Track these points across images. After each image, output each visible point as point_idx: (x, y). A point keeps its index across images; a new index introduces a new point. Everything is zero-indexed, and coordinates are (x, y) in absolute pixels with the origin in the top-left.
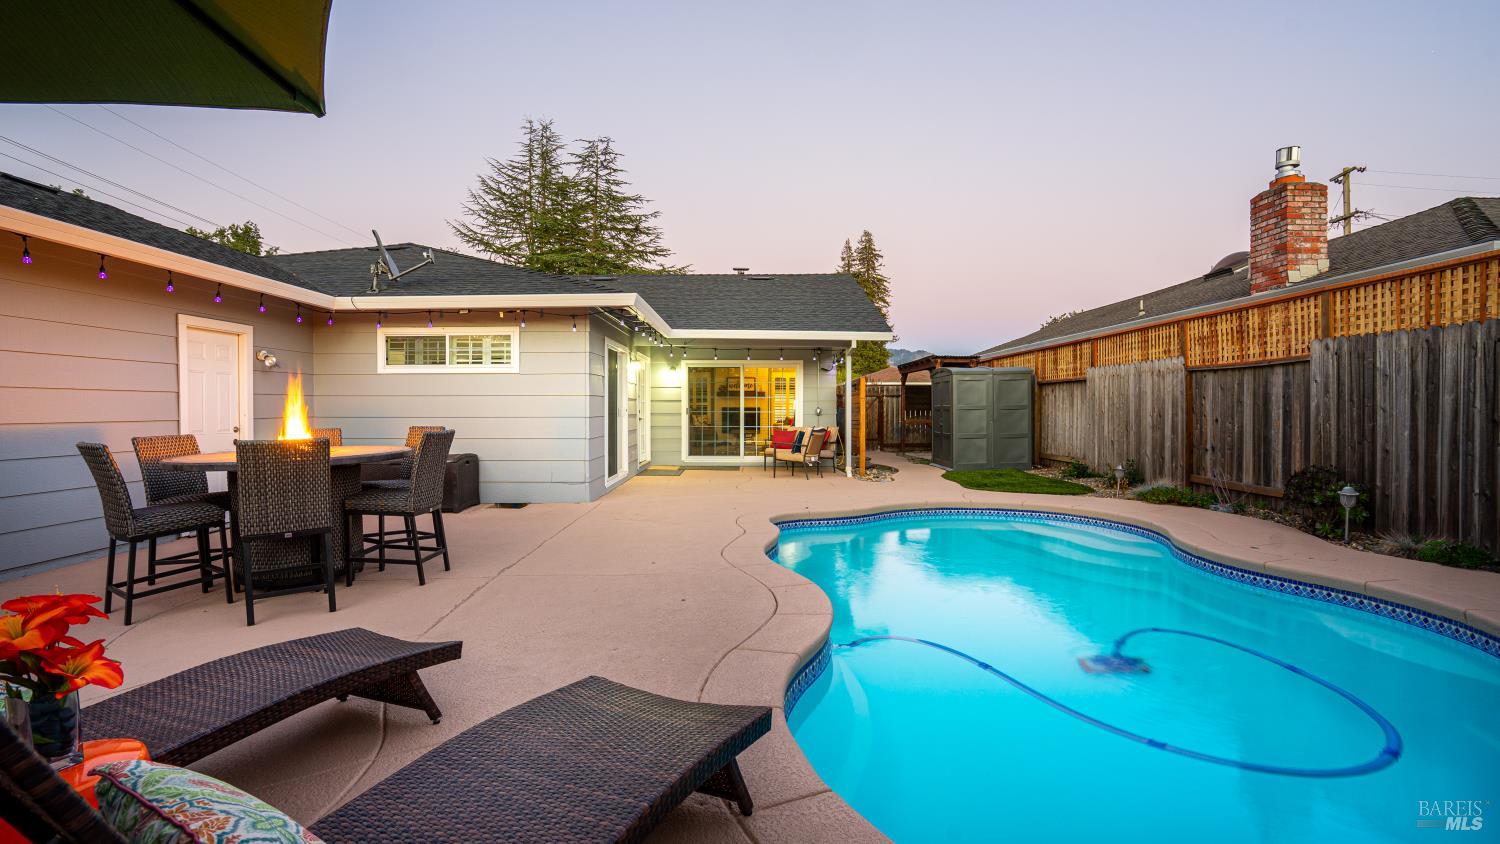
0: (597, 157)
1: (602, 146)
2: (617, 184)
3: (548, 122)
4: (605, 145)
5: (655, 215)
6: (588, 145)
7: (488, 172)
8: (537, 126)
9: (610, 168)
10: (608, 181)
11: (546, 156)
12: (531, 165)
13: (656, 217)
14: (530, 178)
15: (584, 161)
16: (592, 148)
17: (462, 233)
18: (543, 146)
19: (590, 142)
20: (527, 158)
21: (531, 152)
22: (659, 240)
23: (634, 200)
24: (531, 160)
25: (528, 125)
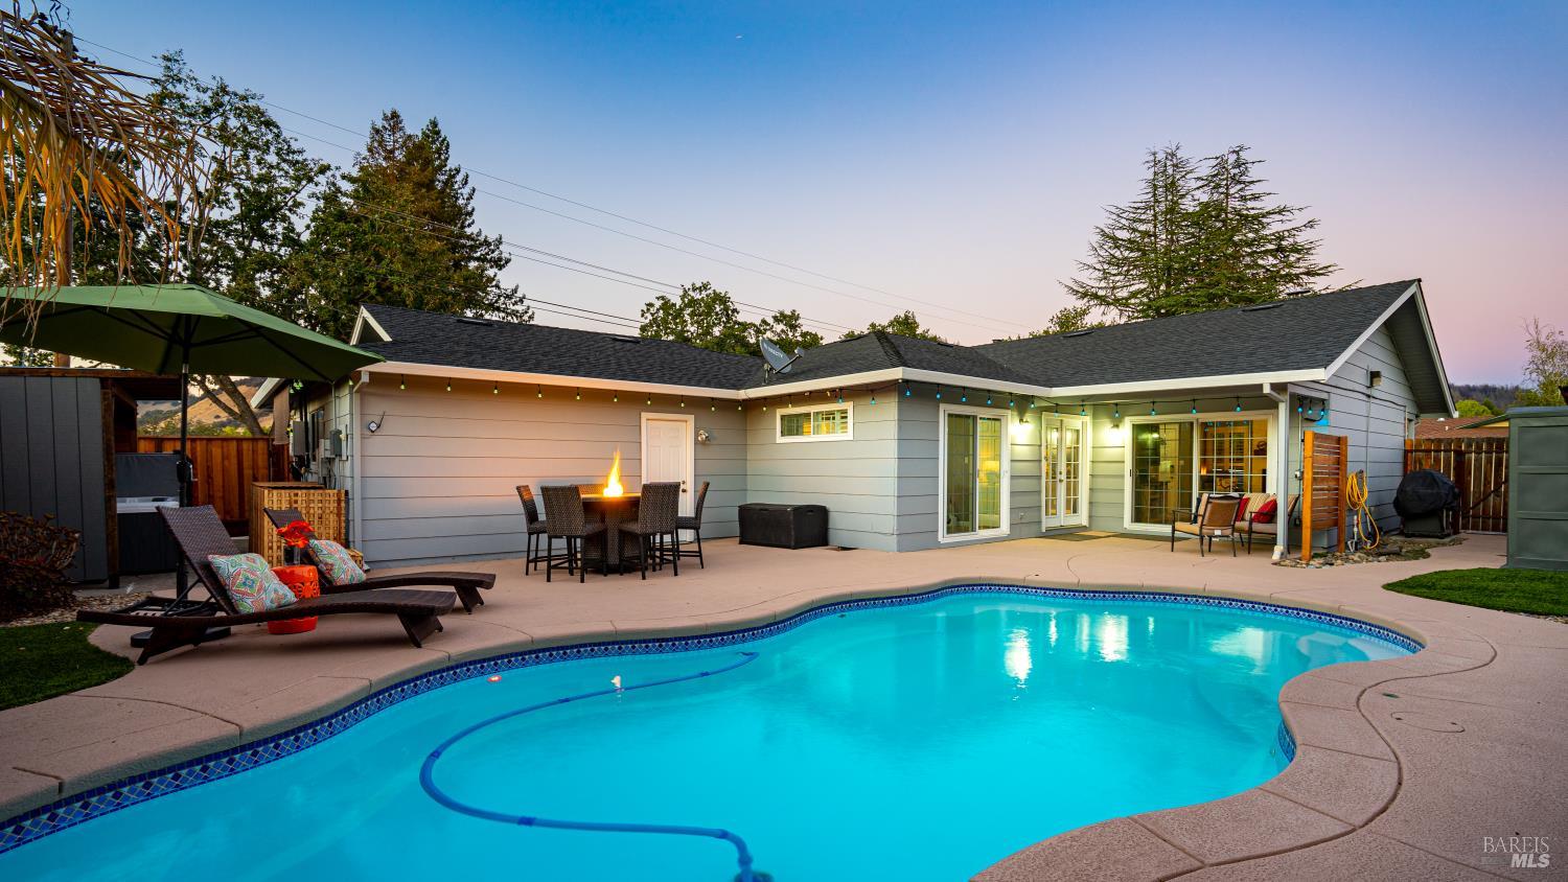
0: (1231, 172)
1: (1232, 158)
2: (1255, 197)
3: (1174, 148)
4: (1235, 156)
5: (1310, 224)
6: (1214, 162)
7: (1105, 221)
8: (1161, 156)
9: (1244, 182)
10: (1244, 199)
11: (1172, 187)
12: (1156, 201)
13: (1312, 227)
14: (1155, 216)
15: (1212, 182)
16: (1222, 163)
17: (1074, 291)
18: (1167, 179)
19: (1217, 158)
20: (1150, 195)
21: (1155, 187)
22: (1311, 257)
23: (1280, 213)
24: (1155, 195)
25: (1152, 158)
